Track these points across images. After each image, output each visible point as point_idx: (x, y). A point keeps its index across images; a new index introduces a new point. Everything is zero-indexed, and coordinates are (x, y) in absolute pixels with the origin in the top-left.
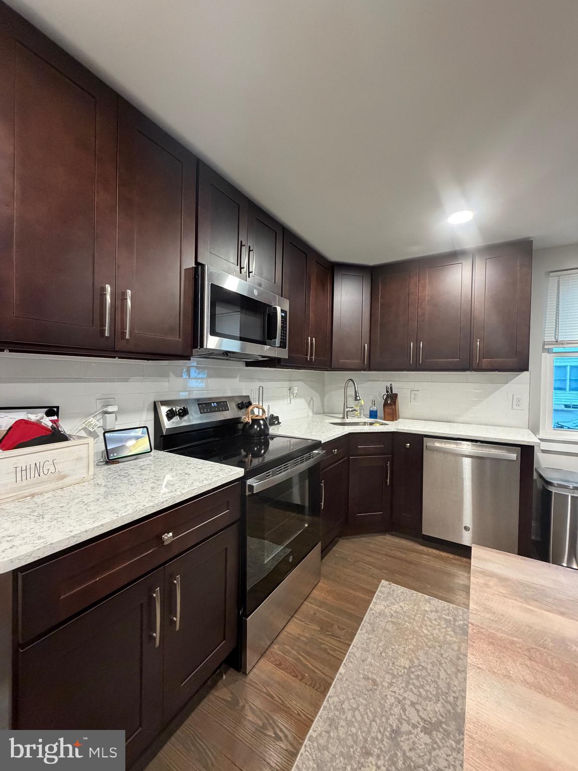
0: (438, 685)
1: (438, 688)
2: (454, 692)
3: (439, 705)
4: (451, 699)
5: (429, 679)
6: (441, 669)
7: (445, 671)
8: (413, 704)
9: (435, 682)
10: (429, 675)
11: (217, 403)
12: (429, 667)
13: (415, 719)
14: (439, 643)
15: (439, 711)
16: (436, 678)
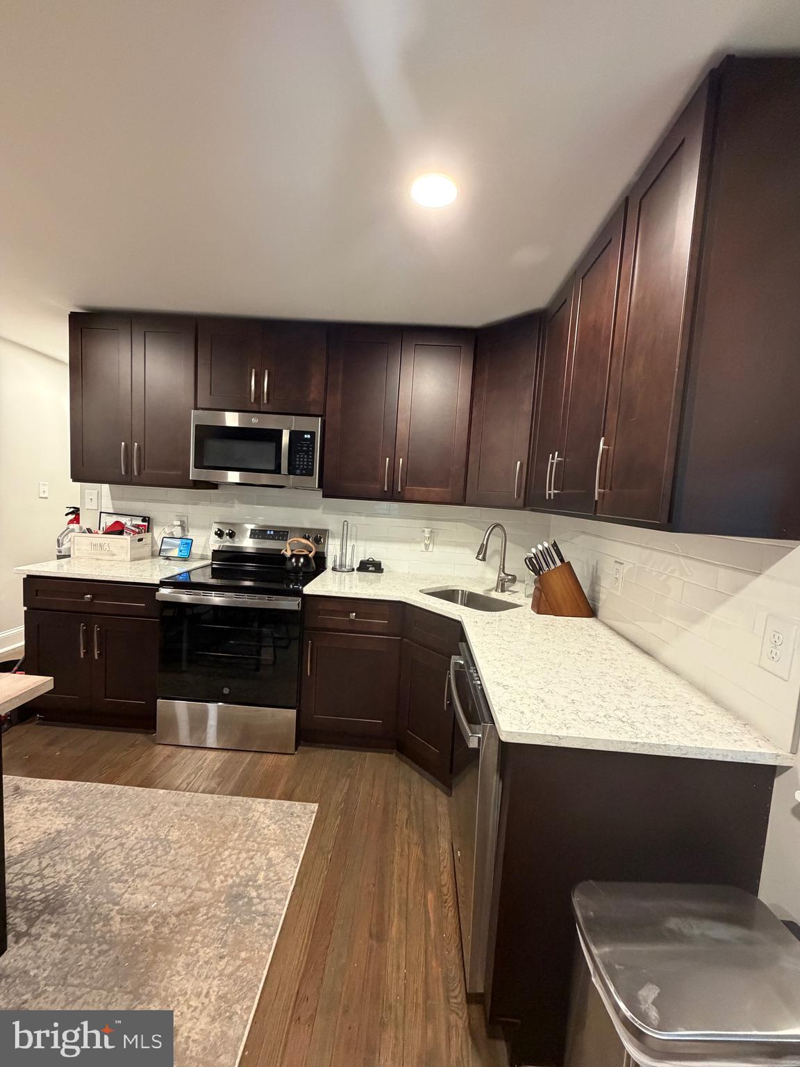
0: (144, 866)
1: (140, 866)
2: (133, 881)
3: (119, 867)
4: (125, 878)
5: (152, 858)
6: (168, 869)
7: (164, 873)
8: (122, 845)
9: (148, 863)
10: (158, 857)
11: (274, 531)
12: (170, 858)
13: (105, 847)
14: (208, 867)
15: (112, 866)
16: (152, 864)
